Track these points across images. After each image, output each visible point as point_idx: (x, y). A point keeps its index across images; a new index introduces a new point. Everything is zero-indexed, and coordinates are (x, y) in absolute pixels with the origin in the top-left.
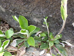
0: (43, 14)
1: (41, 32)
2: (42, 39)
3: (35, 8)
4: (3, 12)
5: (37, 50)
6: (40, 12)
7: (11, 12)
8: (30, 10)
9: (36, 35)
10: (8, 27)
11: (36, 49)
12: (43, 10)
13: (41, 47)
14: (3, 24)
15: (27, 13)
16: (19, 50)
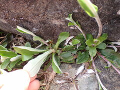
0: (63, 11)
1: (72, 37)
2: (77, 47)
3: (47, 6)
4: (5, 24)
5: (73, 67)
6: (58, 10)
7: (16, 21)
8: (42, 11)
9: (66, 44)
10: (22, 42)
11: (70, 66)
12: (60, 5)
13: (77, 60)
14: (15, 39)
15: (38, 16)
16: (47, 73)
